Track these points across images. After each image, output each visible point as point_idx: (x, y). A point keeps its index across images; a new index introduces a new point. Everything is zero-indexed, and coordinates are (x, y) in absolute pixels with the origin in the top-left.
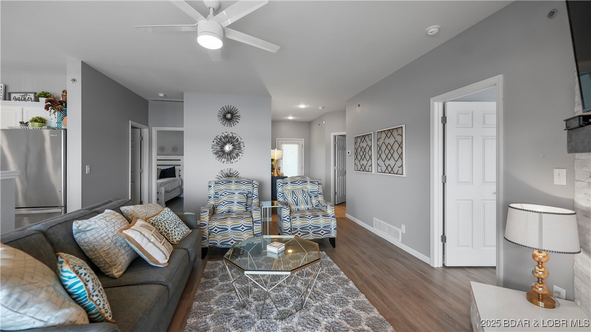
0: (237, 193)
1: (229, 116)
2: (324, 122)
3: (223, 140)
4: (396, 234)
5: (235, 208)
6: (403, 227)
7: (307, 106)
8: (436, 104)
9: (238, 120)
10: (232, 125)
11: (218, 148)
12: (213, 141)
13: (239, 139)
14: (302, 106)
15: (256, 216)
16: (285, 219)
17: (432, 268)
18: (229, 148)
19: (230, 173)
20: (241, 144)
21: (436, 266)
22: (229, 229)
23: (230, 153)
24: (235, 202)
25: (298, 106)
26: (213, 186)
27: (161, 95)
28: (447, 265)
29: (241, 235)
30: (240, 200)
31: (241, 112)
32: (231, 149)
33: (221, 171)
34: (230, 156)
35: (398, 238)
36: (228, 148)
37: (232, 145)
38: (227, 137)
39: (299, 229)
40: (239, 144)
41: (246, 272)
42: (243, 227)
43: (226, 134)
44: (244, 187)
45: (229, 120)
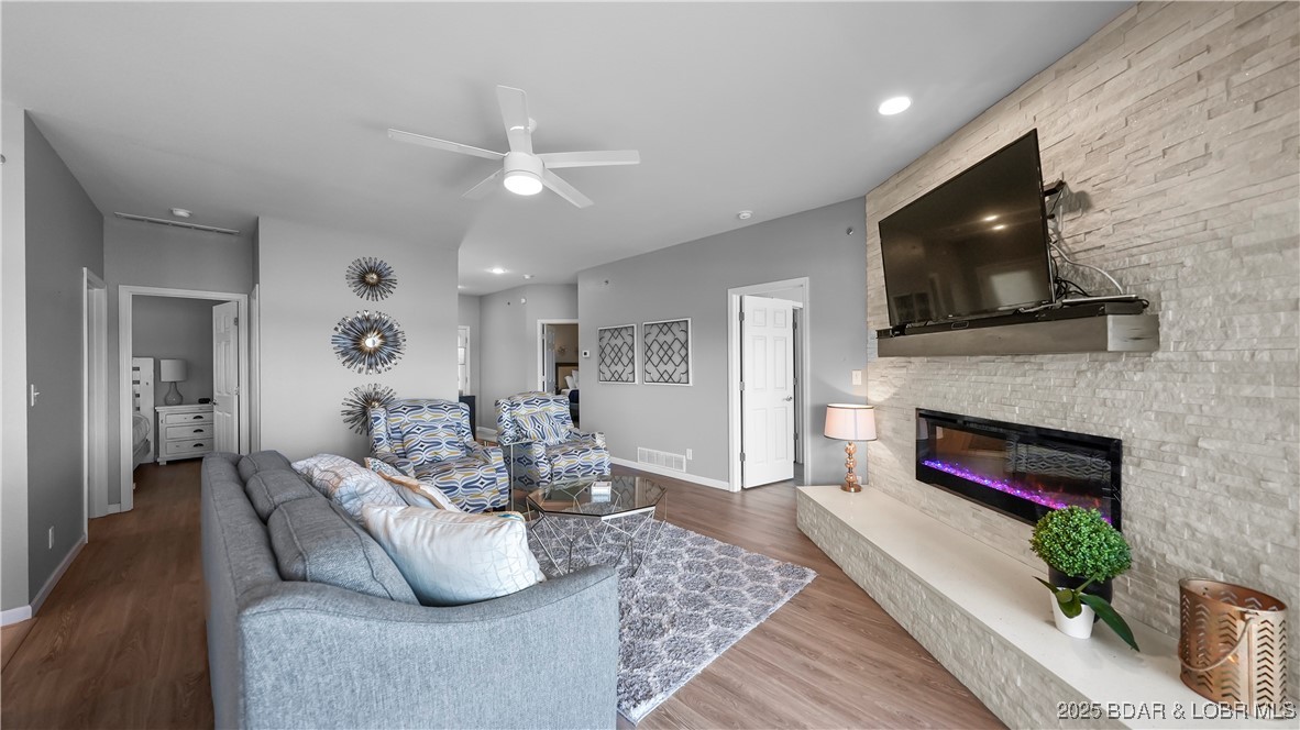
0: (440, 428)
1: (372, 279)
2: (523, 301)
3: (358, 325)
4: (679, 464)
5: (445, 453)
6: (689, 451)
7: (507, 271)
8: (734, 296)
9: (391, 289)
10: (379, 297)
11: (349, 343)
12: (336, 329)
13: (396, 327)
14: (498, 271)
15: (496, 460)
16: (541, 460)
17: (733, 493)
18: (374, 342)
19: (377, 393)
20: (400, 335)
21: (735, 491)
22: (460, 487)
23: (372, 353)
24: (444, 443)
25: (489, 270)
26: (382, 418)
27: (182, 213)
28: (746, 486)
29: (479, 495)
30: (450, 439)
31: (398, 272)
32: (377, 345)
33: (356, 389)
34: (373, 358)
35: (682, 468)
36: (371, 342)
37: (381, 338)
38: (368, 319)
39: (563, 473)
40: (395, 335)
41: (603, 518)
42: (482, 480)
43: (367, 314)
44: (447, 416)
45: (373, 286)
